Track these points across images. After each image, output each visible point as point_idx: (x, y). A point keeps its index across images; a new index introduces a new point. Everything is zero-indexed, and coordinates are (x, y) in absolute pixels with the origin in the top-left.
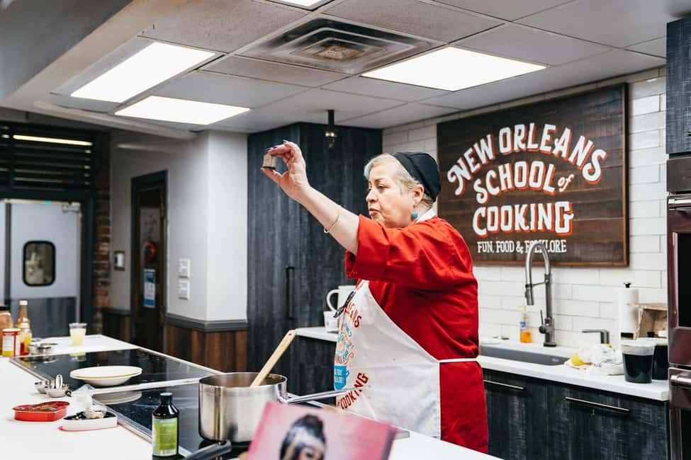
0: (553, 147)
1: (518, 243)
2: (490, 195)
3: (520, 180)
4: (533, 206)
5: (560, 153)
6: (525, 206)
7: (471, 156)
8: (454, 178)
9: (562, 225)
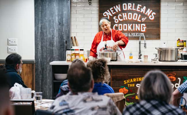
0: (141, 10)
1: (129, 34)
2: (119, 21)
3: (130, 18)
4: (134, 24)
5: (143, 12)
6: (131, 25)
7: (112, 10)
8: (106, 15)
9: (143, 29)
